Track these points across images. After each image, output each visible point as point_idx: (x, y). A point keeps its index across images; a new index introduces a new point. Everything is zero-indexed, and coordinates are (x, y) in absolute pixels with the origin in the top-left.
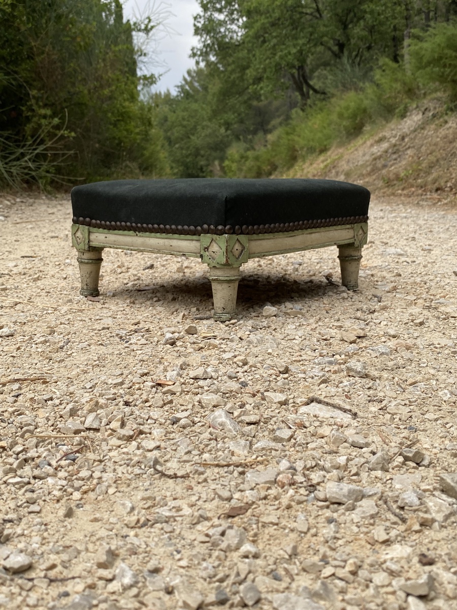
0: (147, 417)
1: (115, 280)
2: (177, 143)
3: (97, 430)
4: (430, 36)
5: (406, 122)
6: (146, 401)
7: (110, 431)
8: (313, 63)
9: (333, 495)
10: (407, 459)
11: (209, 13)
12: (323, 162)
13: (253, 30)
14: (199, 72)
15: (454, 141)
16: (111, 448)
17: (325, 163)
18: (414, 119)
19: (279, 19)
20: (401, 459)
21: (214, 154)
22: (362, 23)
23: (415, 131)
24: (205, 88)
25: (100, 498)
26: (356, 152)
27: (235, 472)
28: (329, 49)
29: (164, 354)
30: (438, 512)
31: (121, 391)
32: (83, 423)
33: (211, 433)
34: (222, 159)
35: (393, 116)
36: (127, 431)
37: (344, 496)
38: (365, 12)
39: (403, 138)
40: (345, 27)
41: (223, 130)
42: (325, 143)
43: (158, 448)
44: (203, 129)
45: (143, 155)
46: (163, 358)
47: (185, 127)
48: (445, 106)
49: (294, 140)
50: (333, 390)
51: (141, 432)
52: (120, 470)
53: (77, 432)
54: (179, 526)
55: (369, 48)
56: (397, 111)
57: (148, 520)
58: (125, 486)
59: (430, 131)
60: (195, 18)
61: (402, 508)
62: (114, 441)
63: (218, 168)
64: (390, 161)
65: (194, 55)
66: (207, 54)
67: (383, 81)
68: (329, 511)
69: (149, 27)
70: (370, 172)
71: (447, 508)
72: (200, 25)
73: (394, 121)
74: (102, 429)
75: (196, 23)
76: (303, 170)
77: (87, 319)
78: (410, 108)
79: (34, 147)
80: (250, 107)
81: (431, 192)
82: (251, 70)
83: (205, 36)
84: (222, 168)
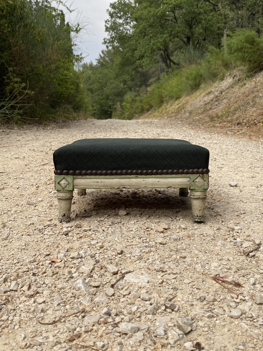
0: (43, 283)
1: (45, 189)
2: (96, 92)
3: (16, 291)
4: (236, 35)
5: (224, 83)
6: (45, 273)
7: (22, 292)
8: (173, 47)
9: (124, 330)
10: (166, 307)
11: (114, 19)
12: (178, 104)
13: (138, 29)
14: (109, 52)
15: (249, 96)
16: (21, 302)
17: (179, 106)
18: (228, 81)
19: (153, 23)
20: (163, 308)
21: (117, 98)
22: (200, 25)
23: (228, 88)
24: (112, 61)
25: (10, 331)
26: (195, 100)
27: (80, 316)
28: (182, 40)
29: (60, 241)
30: (172, 339)
31: (33, 266)
32: (9, 287)
33: (73, 294)
34: (122, 101)
35: (217, 79)
36: (30, 292)
37: (129, 330)
38: (201, 19)
39: (221, 93)
40: (191, 27)
41: (122, 85)
42: (179, 94)
43: (44, 302)
44: (111, 84)
45: (75, 100)
46: (59, 244)
47: (100, 83)
48: (245, 75)
49: (161, 92)
50: (143, 264)
51: (38, 293)
52: (23, 315)
53: (5, 292)
54: (45, 348)
55: (204, 40)
56: (219, 76)
57: (31, 344)
58: (24, 324)
59: (236, 89)
60: (106, 22)
61: (156, 337)
62: (23, 298)
63: (119, 106)
64: (214, 106)
65: (105, 42)
66: (113, 42)
67: (211, 59)
68: (120, 338)
69: (78, 29)
70: (203, 112)
71: (176, 337)
72: (108, 26)
73: (217, 82)
74: (19, 290)
75: (106, 24)
76: (166, 109)
77: (24, 218)
78: (226, 75)
79: (9, 102)
80: (138, 72)
81: (235, 125)
82: (138, 51)
83: (111, 32)
84: (122, 107)
